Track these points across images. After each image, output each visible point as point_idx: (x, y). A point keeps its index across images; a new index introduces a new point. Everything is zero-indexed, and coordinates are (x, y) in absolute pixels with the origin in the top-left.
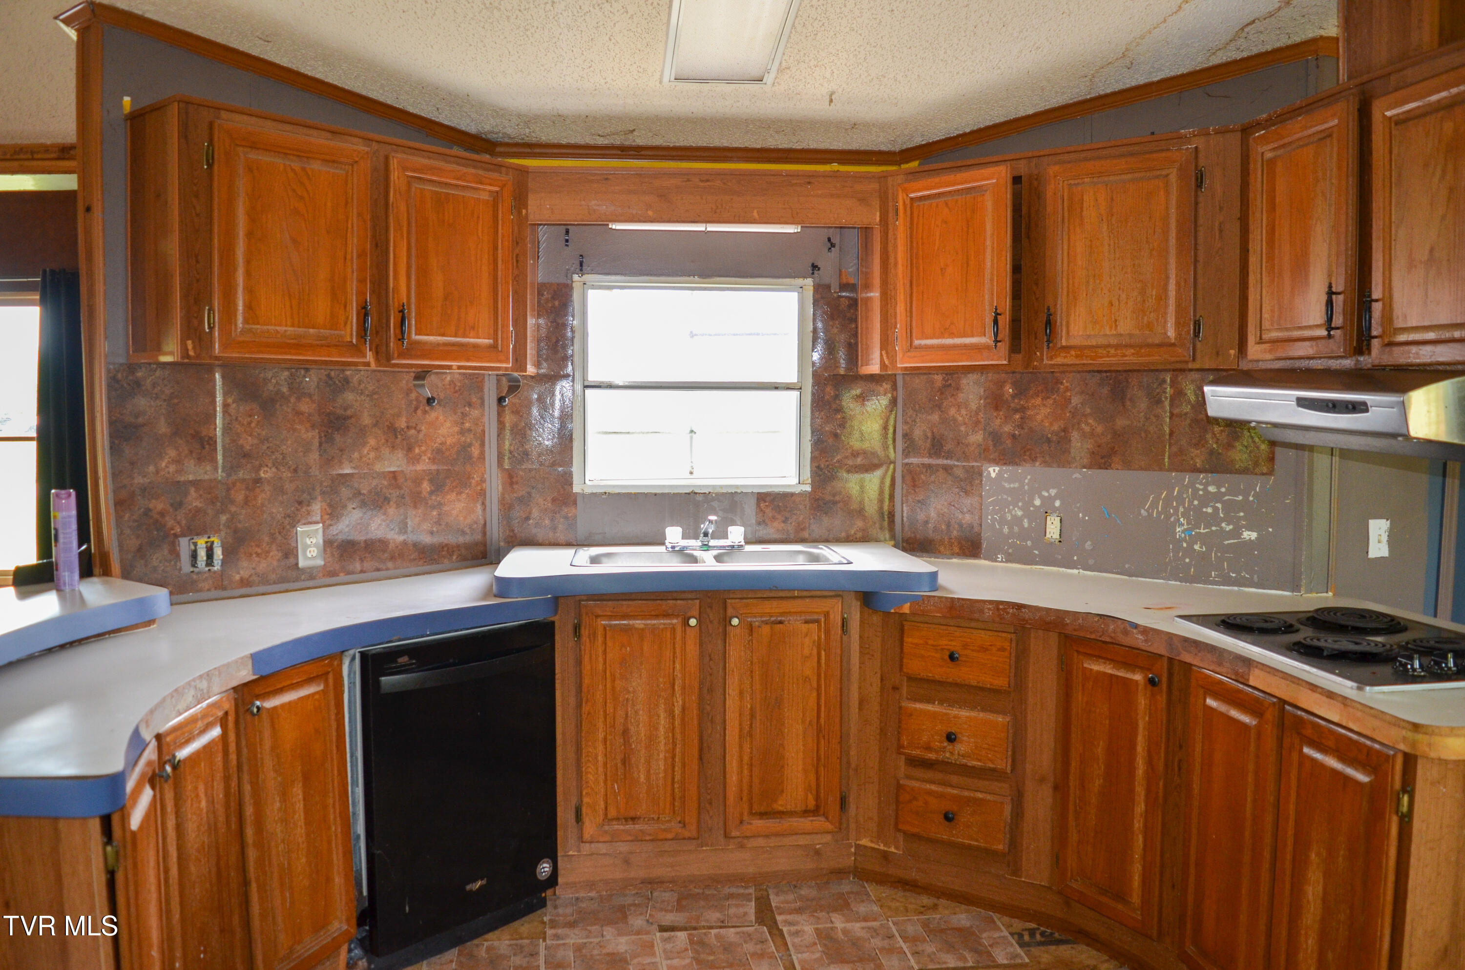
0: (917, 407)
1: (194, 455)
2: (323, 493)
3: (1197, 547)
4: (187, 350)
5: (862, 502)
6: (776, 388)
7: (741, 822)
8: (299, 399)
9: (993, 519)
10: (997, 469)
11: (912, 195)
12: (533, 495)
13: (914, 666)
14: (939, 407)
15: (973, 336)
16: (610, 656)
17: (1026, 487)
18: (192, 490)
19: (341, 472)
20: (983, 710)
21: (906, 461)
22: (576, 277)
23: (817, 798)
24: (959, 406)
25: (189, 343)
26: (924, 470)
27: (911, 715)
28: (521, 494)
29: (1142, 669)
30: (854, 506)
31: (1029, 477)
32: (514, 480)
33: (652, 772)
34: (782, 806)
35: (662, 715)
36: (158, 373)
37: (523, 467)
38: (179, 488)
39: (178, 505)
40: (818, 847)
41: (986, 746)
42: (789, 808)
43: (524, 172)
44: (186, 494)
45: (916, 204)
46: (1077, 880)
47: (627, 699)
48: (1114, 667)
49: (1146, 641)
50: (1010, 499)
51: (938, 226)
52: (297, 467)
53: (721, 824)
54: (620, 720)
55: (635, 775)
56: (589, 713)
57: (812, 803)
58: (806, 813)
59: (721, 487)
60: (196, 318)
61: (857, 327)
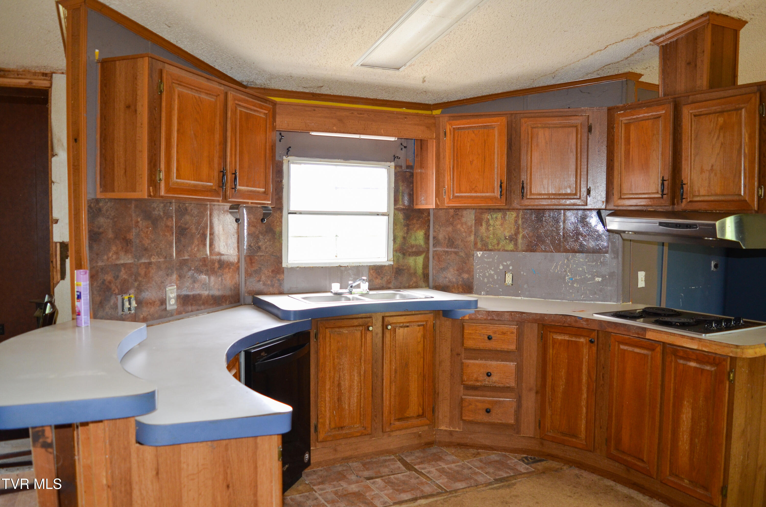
0: (441, 224)
1: (124, 249)
2: (177, 269)
3: (575, 285)
4: (150, 192)
5: (415, 269)
6: (378, 215)
7: (390, 424)
8: (167, 219)
9: (479, 276)
10: (481, 253)
11: (454, 127)
12: (262, 269)
13: (469, 343)
14: (452, 224)
15: (487, 192)
16: (332, 347)
17: (496, 261)
18: (123, 269)
19: (184, 258)
20: (502, 361)
21: (435, 249)
22: (284, 158)
23: (423, 409)
24: (462, 224)
25: (151, 188)
26: (444, 254)
27: (468, 366)
28: (256, 268)
29: (584, 336)
30: (412, 271)
31: (497, 256)
32: (253, 261)
33: (351, 403)
34: (408, 414)
35: (356, 375)
36: (109, 204)
37: (258, 254)
38: (117, 267)
39: (116, 277)
40: (420, 433)
41: (505, 377)
42: (411, 415)
43: (274, 104)
44: (120, 271)
45: (456, 131)
46: (551, 432)
47: (340, 368)
48: (569, 337)
49: (588, 325)
50: (487, 266)
51: (469, 142)
52: (166, 256)
53: (381, 426)
54: (337, 379)
55: (344, 406)
56: (322, 377)
57: (421, 412)
58: (419, 416)
59: (353, 263)
60: (154, 175)
61: (413, 186)
